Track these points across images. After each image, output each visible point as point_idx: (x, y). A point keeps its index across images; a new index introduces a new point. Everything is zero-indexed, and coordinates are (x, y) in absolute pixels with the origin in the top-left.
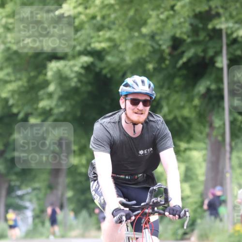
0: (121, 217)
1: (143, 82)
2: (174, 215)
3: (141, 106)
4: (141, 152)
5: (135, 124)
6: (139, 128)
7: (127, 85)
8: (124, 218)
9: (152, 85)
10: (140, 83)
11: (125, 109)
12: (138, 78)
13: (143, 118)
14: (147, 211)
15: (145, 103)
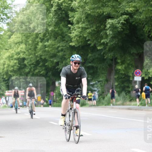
0: (67, 97)
1: (78, 57)
2: (84, 98)
3: (77, 65)
4: (76, 78)
5: (75, 70)
6: (76, 71)
7: (73, 58)
8: (68, 98)
9: (81, 58)
10: (77, 57)
11: (72, 65)
12: (76, 55)
13: (78, 68)
14: (75, 96)
15: (79, 64)
